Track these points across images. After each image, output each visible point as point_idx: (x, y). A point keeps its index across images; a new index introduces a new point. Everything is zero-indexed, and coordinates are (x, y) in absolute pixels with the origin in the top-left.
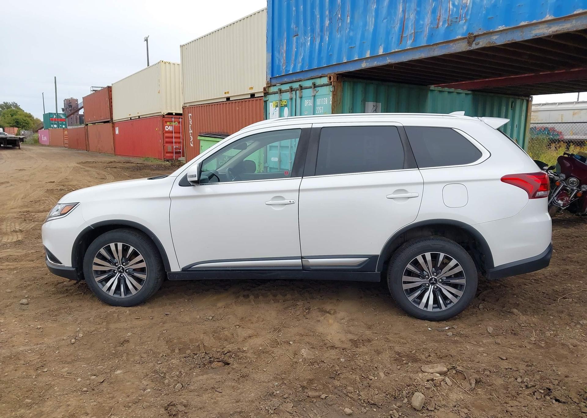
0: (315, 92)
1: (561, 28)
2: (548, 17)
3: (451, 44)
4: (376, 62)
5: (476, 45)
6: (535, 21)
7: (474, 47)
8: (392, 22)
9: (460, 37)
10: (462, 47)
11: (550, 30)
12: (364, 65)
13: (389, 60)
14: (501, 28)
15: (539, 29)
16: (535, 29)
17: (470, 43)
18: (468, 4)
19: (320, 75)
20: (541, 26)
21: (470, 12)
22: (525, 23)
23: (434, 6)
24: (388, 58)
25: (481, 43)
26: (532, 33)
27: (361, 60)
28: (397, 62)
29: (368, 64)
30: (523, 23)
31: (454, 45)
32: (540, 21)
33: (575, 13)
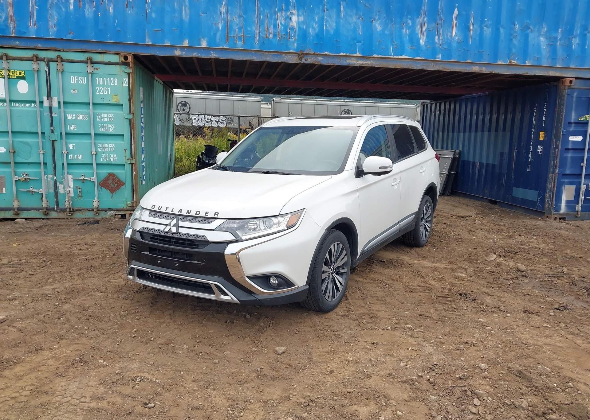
0: (93, 69)
1: (365, 63)
2: (358, 54)
3: (283, 55)
4: (196, 53)
5: (305, 60)
6: (348, 54)
7: (303, 61)
8: (212, 19)
9: (292, 51)
10: (293, 59)
11: (358, 62)
12: (178, 53)
13: (213, 55)
14: (327, 53)
15: (351, 60)
16: (349, 60)
17: (300, 59)
18: (295, 27)
19: (100, 50)
20: (352, 59)
21: (297, 33)
22: (344, 54)
23: (262, 19)
24: (212, 53)
25: (309, 60)
26: (347, 62)
27: (173, 47)
28: (224, 58)
29: (184, 53)
30: (342, 54)
31: (286, 57)
32: (351, 55)
33: (374, 56)
